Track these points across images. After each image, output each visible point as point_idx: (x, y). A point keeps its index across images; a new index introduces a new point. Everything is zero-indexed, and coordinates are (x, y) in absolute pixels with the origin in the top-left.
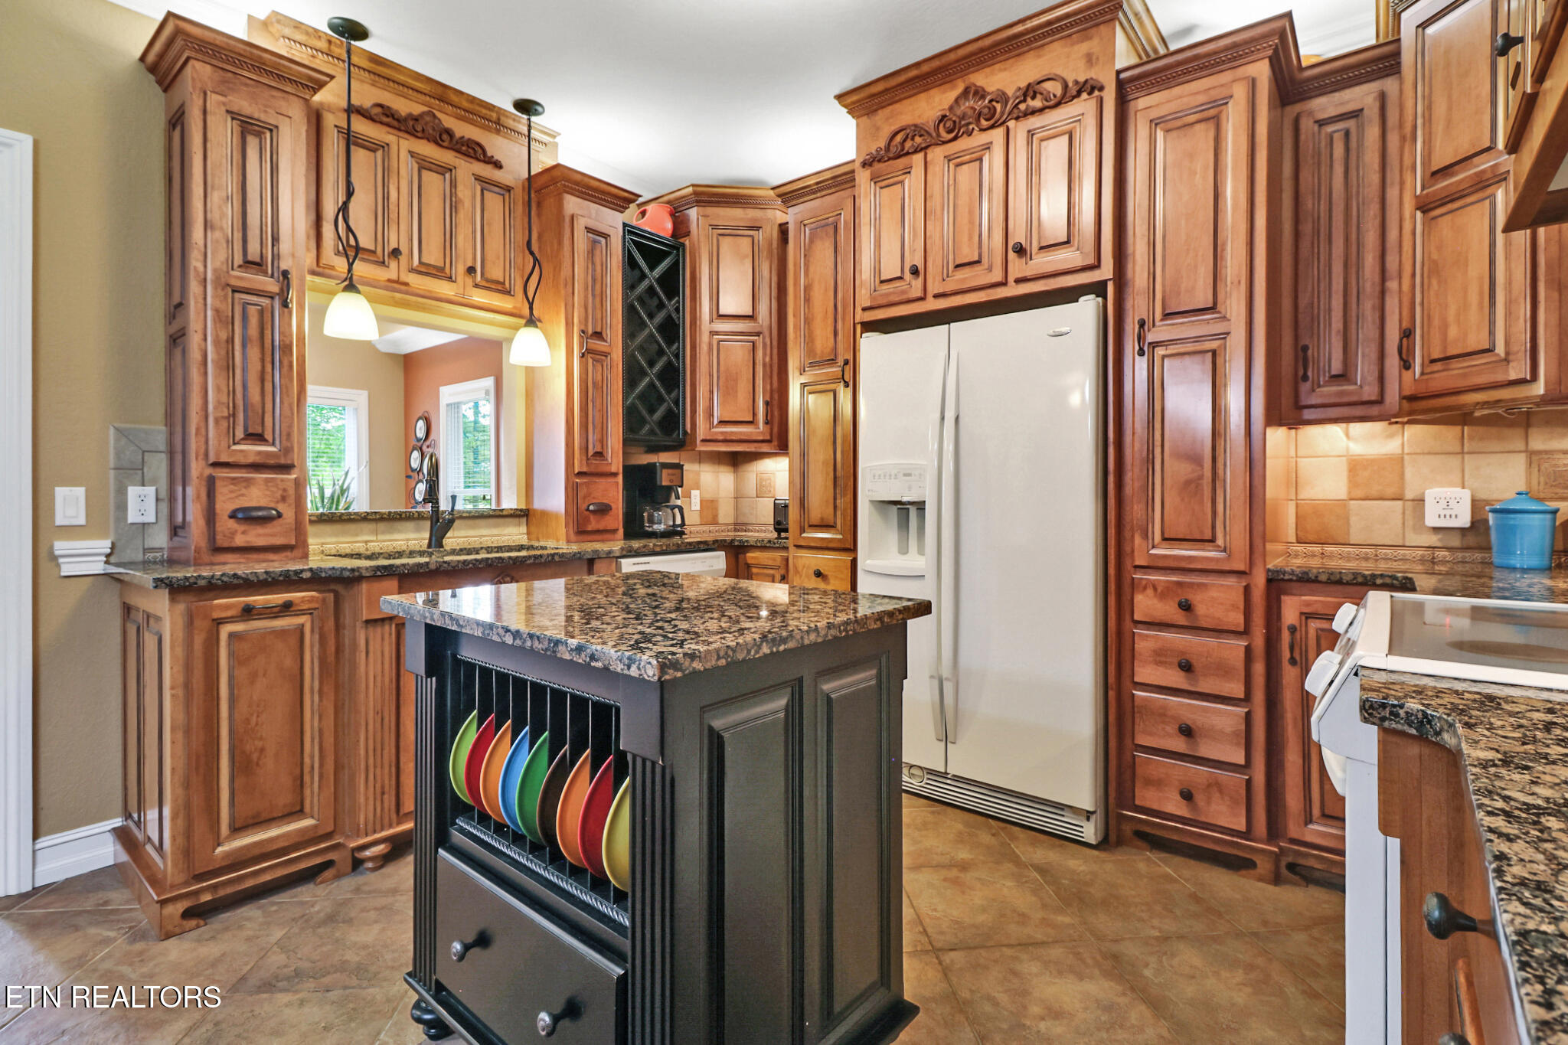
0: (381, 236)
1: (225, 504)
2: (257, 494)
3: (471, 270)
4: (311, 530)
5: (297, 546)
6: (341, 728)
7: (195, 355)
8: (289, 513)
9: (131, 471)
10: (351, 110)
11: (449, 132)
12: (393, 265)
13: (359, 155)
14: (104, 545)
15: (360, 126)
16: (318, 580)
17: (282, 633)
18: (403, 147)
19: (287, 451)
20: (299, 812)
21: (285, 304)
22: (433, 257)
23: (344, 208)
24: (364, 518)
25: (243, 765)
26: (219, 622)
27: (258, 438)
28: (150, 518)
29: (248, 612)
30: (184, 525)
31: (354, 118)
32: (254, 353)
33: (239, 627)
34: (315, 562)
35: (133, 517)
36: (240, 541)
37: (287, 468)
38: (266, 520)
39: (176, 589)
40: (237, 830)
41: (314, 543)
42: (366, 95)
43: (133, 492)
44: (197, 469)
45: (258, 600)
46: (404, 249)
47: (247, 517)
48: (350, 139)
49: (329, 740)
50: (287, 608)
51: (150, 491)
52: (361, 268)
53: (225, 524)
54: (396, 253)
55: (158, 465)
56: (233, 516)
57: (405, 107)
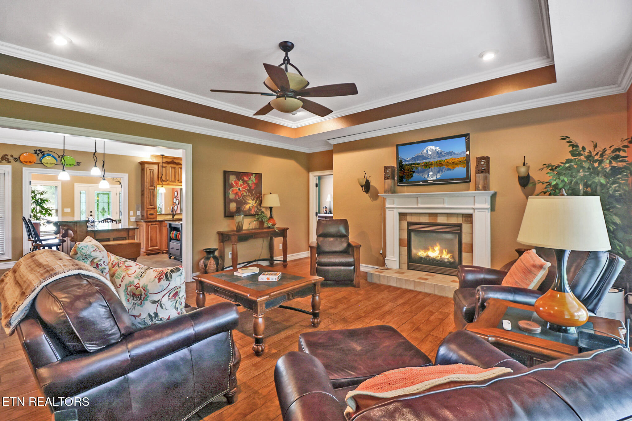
0: (166, 178)
1: (148, 213)
2: (152, 212)
3: (178, 181)
4: (158, 216)
5: (156, 218)
6: (161, 237)
7: (145, 197)
8: (155, 214)
9: (137, 209)
10: (163, 163)
11: (175, 162)
12: (167, 182)
13: (163, 168)
14: (135, 218)
15: (164, 165)
16: (159, 221)
17: (155, 227)
18: (169, 166)
19: (155, 207)
20: (156, 246)
21: (155, 190)
22: (173, 179)
23: (161, 177)
24: (164, 214)
25: (151, 240)
26: (149, 225)
27: (152, 205)
28: (139, 215)
29: (152, 224)
30: (143, 216)
31: (163, 164)
32: (151, 196)
33: (151, 226)
34: (158, 220)
35: (138, 215)
36: (150, 217)
37: (155, 209)
38: (153, 215)
39: (145, 222)
40: (151, 247)
41: (158, 218)
42: (164, 160)
43: (138, 212)
44: (145, 209)
45: (153, 223)
46: (169, 180)
47: (151, 214)
48: (162, 167)
49: (160, 238)
50: (155, 224)
51: (139, 211)
52: (164, 183)
53: (148, 215)
54: (168, 180)
55: (140, 209)
56: (149, 214)
57: (169, 160)
